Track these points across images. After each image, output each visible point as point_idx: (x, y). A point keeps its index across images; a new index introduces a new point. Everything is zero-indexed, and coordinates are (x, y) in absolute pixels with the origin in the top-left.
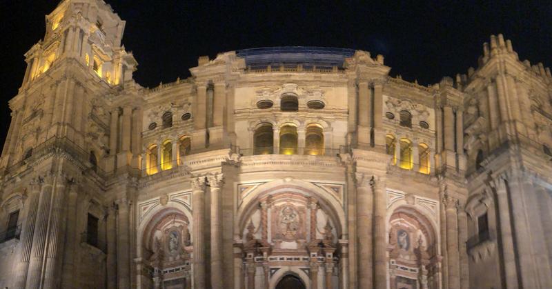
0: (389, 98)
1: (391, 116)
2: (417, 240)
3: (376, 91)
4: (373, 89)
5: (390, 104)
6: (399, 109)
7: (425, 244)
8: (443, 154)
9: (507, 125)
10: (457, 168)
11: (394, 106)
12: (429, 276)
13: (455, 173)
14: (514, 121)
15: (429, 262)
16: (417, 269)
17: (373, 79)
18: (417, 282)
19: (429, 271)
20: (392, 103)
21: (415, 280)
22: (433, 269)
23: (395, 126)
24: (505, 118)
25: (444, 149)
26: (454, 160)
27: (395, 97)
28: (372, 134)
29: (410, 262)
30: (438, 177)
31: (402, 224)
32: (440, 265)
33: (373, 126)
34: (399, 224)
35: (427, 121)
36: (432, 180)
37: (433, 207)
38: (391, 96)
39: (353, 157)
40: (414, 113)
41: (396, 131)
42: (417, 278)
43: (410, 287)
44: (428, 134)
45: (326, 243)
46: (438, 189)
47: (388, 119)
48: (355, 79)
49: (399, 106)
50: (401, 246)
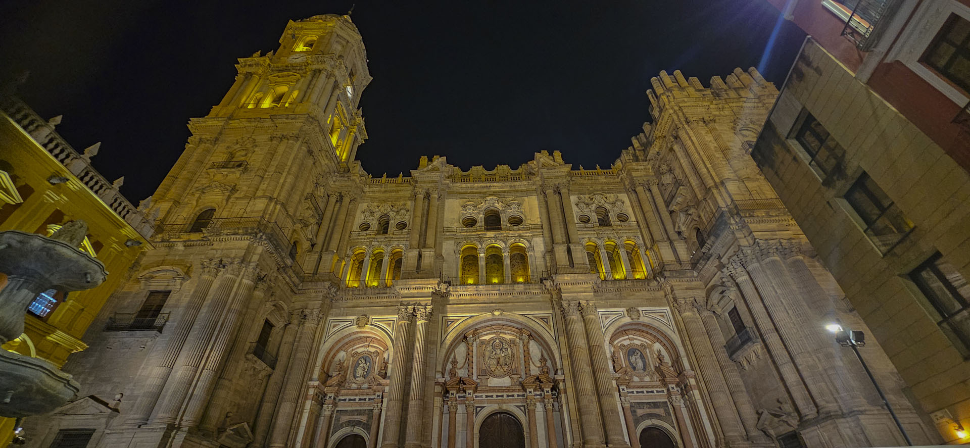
0: (579, 198)
1: (585, 220)
2: (655, 356)
3: (564, 196)
4: (559, 194)
5: (582, 205)
6: (593, 207)
7: (667, 360)
8: (655, 248)
9: (715, 191)
10: (679, 261)
11: (587, 204)
12: (682, 394)
13: (678, 267)
14: (722, 183)
15: (678, 380)
16: (665, 390)
17: (557, 183)
18: (669, 403)
19: (682, 389)
20: (584, 202)
22: (685, 387)
23: (595, 230)
24: (710, 183)
25: (653, 241)
26: (670, 251)
27: (585, 194)
28: (569, 251)
29: (653, 384)
30: (657, 280)
31: (632, 342)
32: (692, 382)
33: (568, 241)
34: (626, 343)
35: (623, 212)
36: (651, 284)
37: (662, 316)
38: (581, 194)
39: (555, 283)
40: (608, 206)
41: (596, 236)
42: (667, 400)
43: (660, 411)
44: (630, 228)
45: (542, 378)
46: (662, 293)
47: (582, 224)
48: (541, 186)
49: (593, 204)
50: (634, 368)
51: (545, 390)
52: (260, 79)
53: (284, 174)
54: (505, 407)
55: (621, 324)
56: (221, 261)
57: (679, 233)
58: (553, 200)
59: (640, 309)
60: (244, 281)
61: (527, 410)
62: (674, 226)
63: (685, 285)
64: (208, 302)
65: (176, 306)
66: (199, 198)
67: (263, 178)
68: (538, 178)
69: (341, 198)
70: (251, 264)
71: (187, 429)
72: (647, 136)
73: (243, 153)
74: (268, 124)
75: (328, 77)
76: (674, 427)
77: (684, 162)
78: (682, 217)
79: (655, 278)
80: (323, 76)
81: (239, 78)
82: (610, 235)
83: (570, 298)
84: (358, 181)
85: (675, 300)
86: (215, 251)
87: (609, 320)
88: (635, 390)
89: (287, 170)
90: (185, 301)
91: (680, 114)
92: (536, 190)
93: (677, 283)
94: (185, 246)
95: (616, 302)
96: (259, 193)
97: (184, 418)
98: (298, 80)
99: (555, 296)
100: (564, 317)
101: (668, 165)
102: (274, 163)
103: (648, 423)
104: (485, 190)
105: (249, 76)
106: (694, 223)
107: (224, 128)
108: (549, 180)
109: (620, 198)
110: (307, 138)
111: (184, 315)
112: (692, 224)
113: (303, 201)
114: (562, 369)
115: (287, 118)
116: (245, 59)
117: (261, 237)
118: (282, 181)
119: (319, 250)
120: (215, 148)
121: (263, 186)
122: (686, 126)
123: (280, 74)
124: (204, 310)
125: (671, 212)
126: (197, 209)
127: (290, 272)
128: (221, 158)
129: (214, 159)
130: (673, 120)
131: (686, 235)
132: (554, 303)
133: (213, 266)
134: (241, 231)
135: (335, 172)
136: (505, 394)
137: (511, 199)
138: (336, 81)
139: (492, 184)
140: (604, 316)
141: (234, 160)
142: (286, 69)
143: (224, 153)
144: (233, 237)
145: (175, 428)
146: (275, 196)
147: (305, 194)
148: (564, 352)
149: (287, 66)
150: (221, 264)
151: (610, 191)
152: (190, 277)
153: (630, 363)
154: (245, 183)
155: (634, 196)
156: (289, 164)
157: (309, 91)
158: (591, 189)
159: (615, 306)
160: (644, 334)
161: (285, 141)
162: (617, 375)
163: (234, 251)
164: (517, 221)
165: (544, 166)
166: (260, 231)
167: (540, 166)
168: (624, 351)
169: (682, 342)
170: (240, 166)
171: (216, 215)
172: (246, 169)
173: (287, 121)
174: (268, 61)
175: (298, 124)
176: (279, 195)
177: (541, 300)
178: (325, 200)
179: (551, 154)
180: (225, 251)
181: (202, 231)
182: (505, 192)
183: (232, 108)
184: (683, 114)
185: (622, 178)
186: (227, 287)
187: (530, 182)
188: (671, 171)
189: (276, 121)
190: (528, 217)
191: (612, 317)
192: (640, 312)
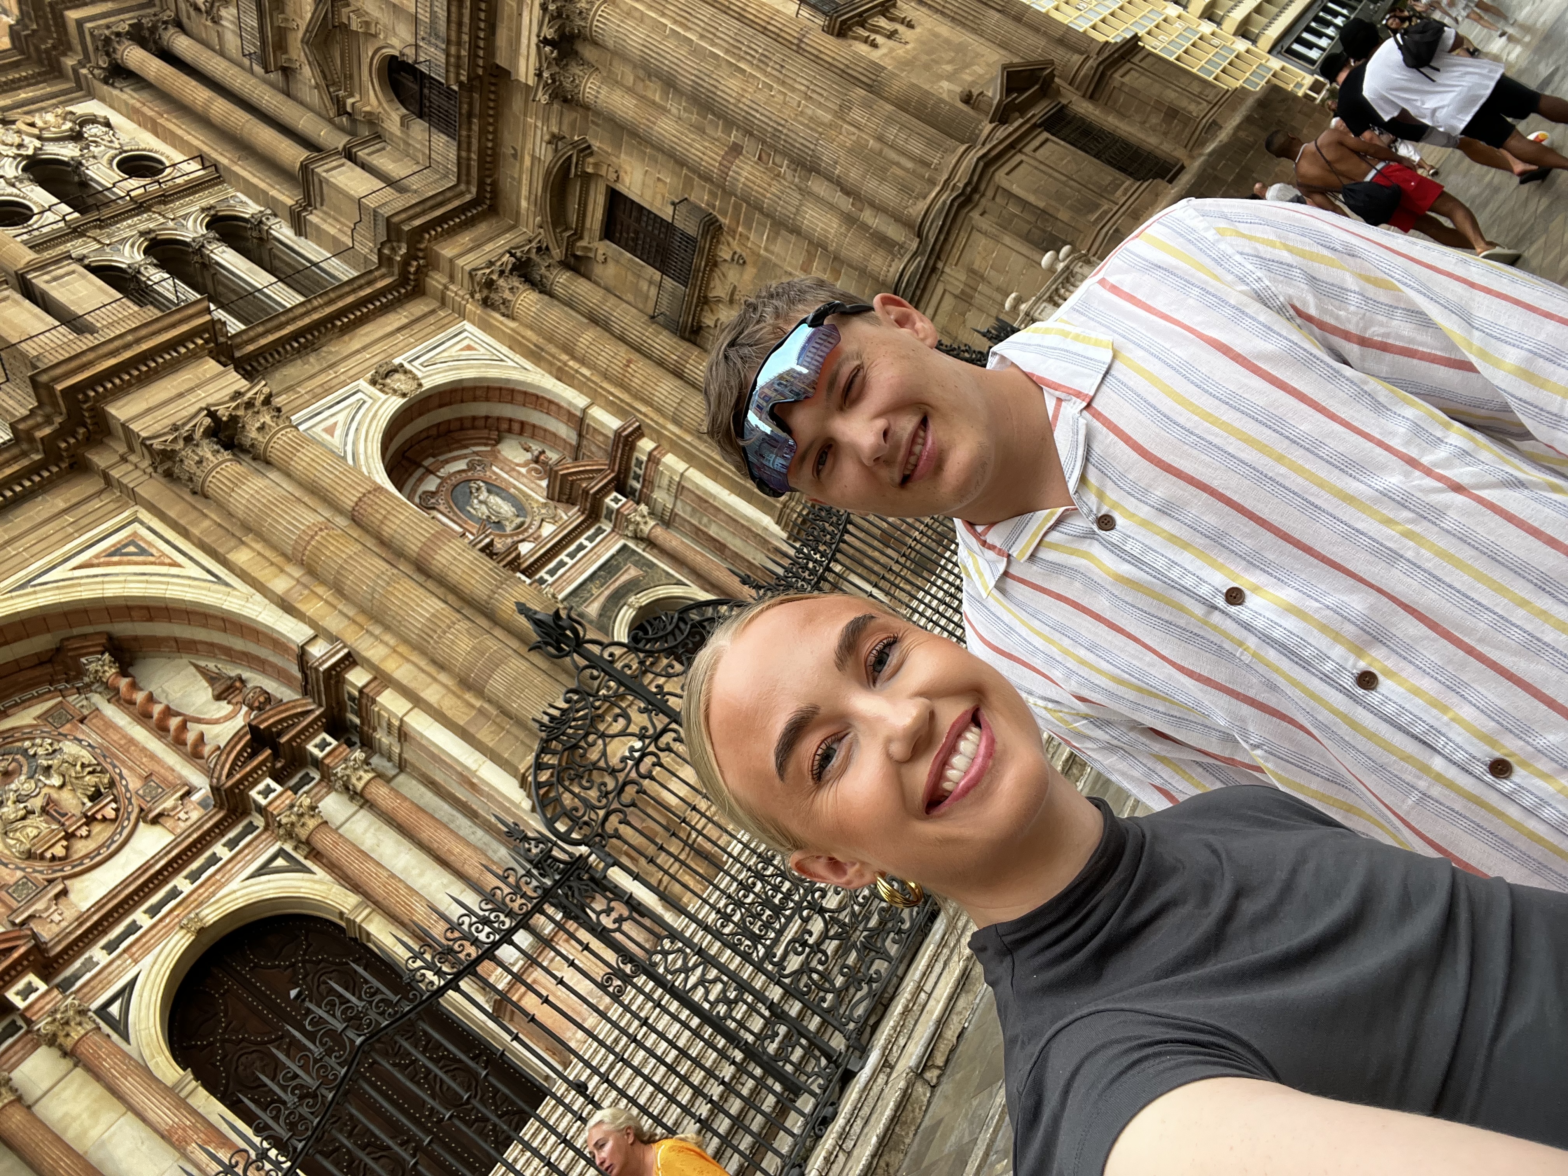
2: (523, 471)
6: (9, 167)
18: (631, 544)
21: (624, 547)
29: (568, 529)
31: (442, 472)
34: (430, 484)
35: (131, 149)
37: (469, 348)
40: (63, 152)
42: (624, 541)
43: (628, 574)
50: (499, 526)
51: (311, 745)
54: (212, 915)
59: (402, 361)
61: (300, 856)
76: (679, 583)
83: (168, 426)
87: (338, 432)
88: (542, 573)
95: (323, 378)
103: (626, 616)
109: (82, 115)
136: (178, 881)
140: (318, 429)
153: (480, 522)
159: (328, 391)
160: (456, 435)
168: (443, 507)
191: (341, 418)
192: (407, 366)
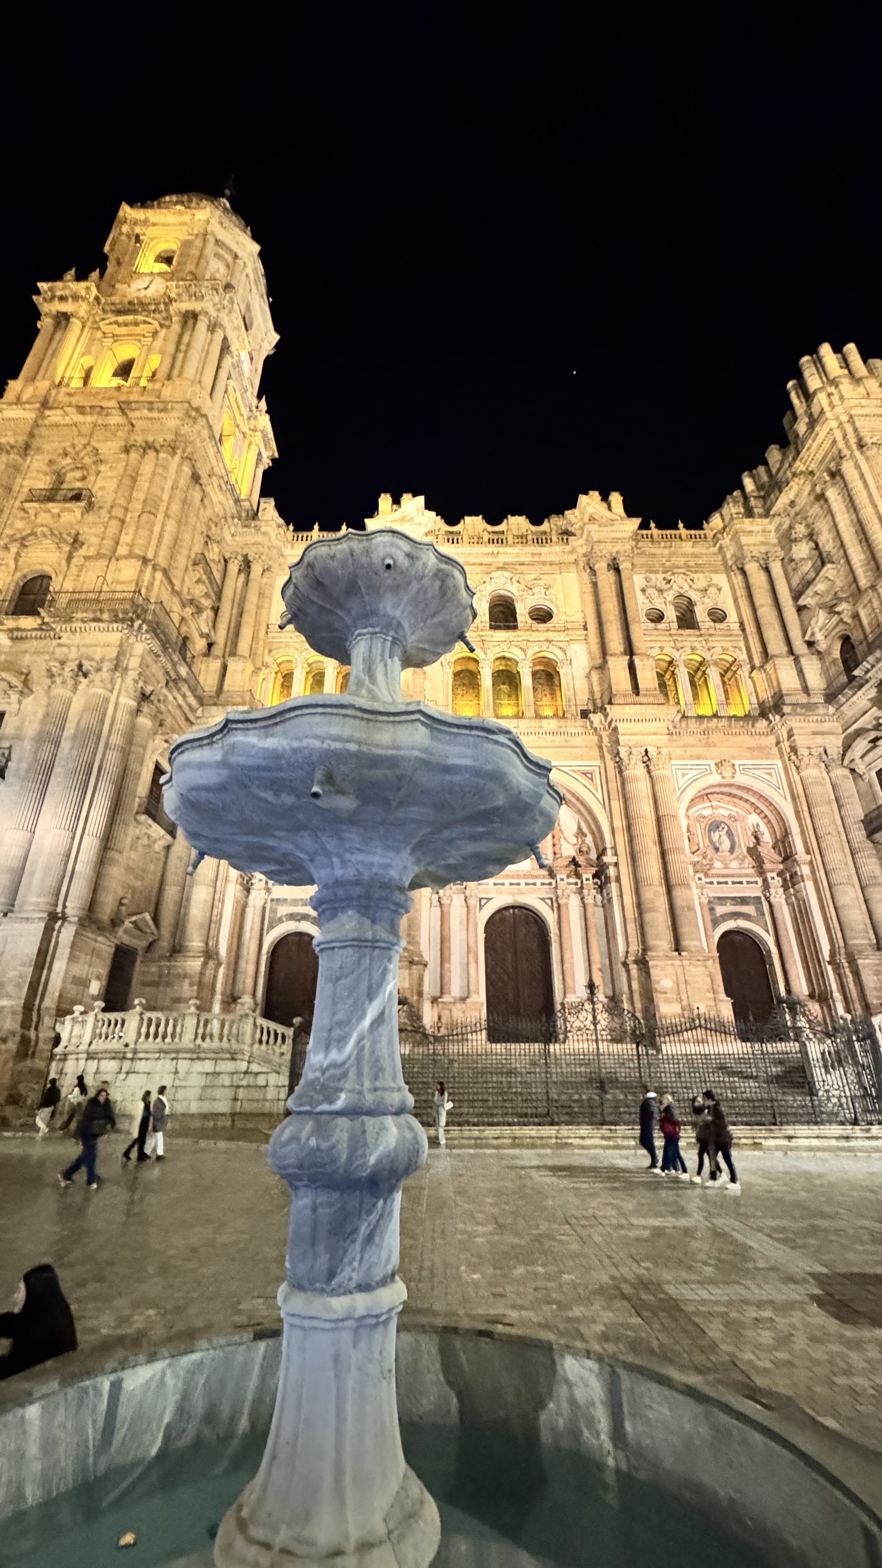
0: (648, 580)
1: (656, 617)
2: (750, 833)
3: (624, 575)
4: (617, 570)
5: (651, 591)
6: (670, 596)
7: (767, 838)
8: (768, 667)
10: (806, 690)
11: (661, 591)
12: (785, 887)
13: (803, 699)
15: (781, 867)
16: (760, 881)
17: (614, 550)
18: (763, 899)
19: (785, 880)
20: (655, 587)
21: (759, 898)
22: (791, 877)
23: (670, 635)
25: (766, 655)
26: (794, 673)
27: (656, 572)
28: (632, 667)
29: (744, 871)
30: (768, 719)
31: (716, 812)
32: (806, 870)
33: (630, 650)
34: (707, 812)
35: (719, 606)
36: (758, 725)
37: (770, 774)
38: (652, 572)
39: (609, 720)
40: (694, 596)
41: (672, 644)
42: (761, 895)
43: (750, 909)
44: (729, 633)
45: (581, 860)
46: (772, 739)
47: (652, 625)
48: (585, 555)
49: (669, 589)
50: (717, 849)
51: (584, 876)
52: (83, 327)
53: (160, 516)
54: (523, 900)
55: (705, 785)
56: (80, 666)
57: (810, 644)
58: (607, 579)
59: (737, 762)
60: (123, 700)
61: (555, 905)
62: (804, 634)
63: (814, 727)
64: (70, 729)
65: (18, 737)
66: (18, 555)
67: (123, 522)
68: (581, 541)
69: (247, 565)
70: (130, 673)
71: (76, 919)
72: (774, 471)
73: (78, 474)
74: (116, 419)
75: (212, 328)
76: (767, 931)
77: (844, 520)
78: (822, 616)
79: (763, 714)
80: (202, 325)
81: (45, 324)
82: (695, 644)
83: (631, 744)
84: (273, 536)
85: (794, 749)
86: (66, 650)
87: (687, 778)
88: (715, 880)
89: (163, 508)
90: (31, 729)
91: (849, 430)
92: (576, 562)
93: (799, 725)
94: (12, 639)
95: (700, 751)
96: (122, 550)
97: (68, 904)
98: (155, 333)
99: (605, 740)
100: (621, 772)
101: (808, 526)
102: (139, 495)
103: (730, 925)
104: (490, 559)
105: (63, 319)
106: (841, 627)
107: (36, 425)
108: (602, 546)
109: (714, 581)
110: (189, 450)
111: (36, 753)
112: (838, 629)
113: (190, 568)
114: (614, 848)
115: (151, 410)
116: (50, 284)
117: (140, 627)
118: (157, 528)
119: (220, 654)
120: (28, 462)
121: (126, 538)
122: (857, 453)
123: (121, 319)
124: (65, 745)
125: (800, 609)
126: (18, 574)
127: (185, 689)
128: (43, 483)
129: (28, 484)
130: (834, 442)
131: (822, 646)
132: (605, 749)
133: (67, 672)
134: (105, 616)
135: (233, 518)
136: (522, 882)
137: (533, 576)
138: (225, 339)
139: (502, 550)
140: (679, 772)
141: (64, 486)
142: (129, 308)
143: (46, 474)
144: (93, 625)
145: (59, 919)
146: (150, 555)
147: (193, 555)
148: (619, 823)
149: (130, 303)
150: (81, 671)
151: (699, 568)
152: (32, 691)
153: (711, 842)
154: (93, 530)
155: (738, 579)
156: (165, 497)
157: (180, 356)
158: (668, 564)
159: (698, 757)
160: (735, 800)
161: (151, 454)
162: (696, 858)
163: (98, 649)
164: (542, 616)
165: (592, 519)
166: (138, 617)
167: (586, 519)
168: (703, 825)
169: (797, 813)
170: (77, 498)
171: (54, 586)
172: (90, 506)
173: (150, 415)
174: (94, 291)
175: (172, 420)
176: (156, 554)
177: (583, 744)
178: (221, 567)
179: (605, 498)
180: (83, 650)
181: (39, 614)
182: (522, 564)
183: (42, 385)
184: (856, 430)
185: (721, 548)
186: (99, 708)
187: (568, 548)
188: (811, 536)
189: (132, 415)
190: (562, 610)
191: (692, 773)
192: (737, 767)
